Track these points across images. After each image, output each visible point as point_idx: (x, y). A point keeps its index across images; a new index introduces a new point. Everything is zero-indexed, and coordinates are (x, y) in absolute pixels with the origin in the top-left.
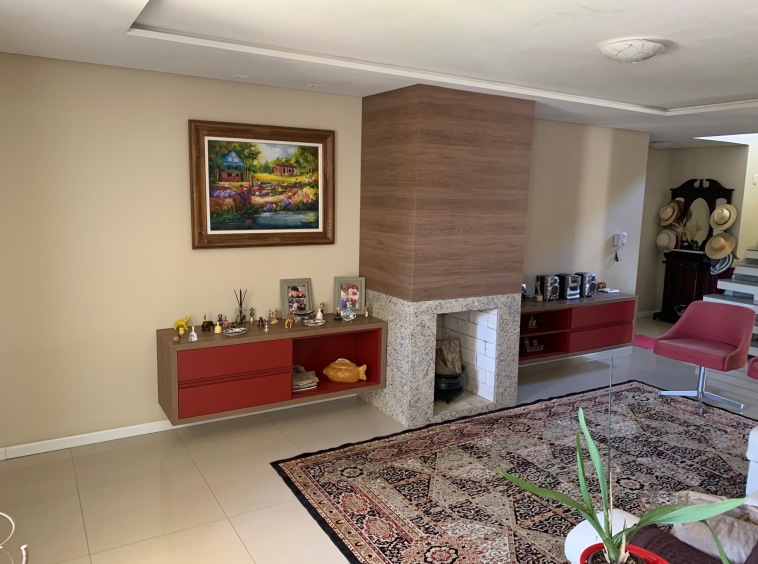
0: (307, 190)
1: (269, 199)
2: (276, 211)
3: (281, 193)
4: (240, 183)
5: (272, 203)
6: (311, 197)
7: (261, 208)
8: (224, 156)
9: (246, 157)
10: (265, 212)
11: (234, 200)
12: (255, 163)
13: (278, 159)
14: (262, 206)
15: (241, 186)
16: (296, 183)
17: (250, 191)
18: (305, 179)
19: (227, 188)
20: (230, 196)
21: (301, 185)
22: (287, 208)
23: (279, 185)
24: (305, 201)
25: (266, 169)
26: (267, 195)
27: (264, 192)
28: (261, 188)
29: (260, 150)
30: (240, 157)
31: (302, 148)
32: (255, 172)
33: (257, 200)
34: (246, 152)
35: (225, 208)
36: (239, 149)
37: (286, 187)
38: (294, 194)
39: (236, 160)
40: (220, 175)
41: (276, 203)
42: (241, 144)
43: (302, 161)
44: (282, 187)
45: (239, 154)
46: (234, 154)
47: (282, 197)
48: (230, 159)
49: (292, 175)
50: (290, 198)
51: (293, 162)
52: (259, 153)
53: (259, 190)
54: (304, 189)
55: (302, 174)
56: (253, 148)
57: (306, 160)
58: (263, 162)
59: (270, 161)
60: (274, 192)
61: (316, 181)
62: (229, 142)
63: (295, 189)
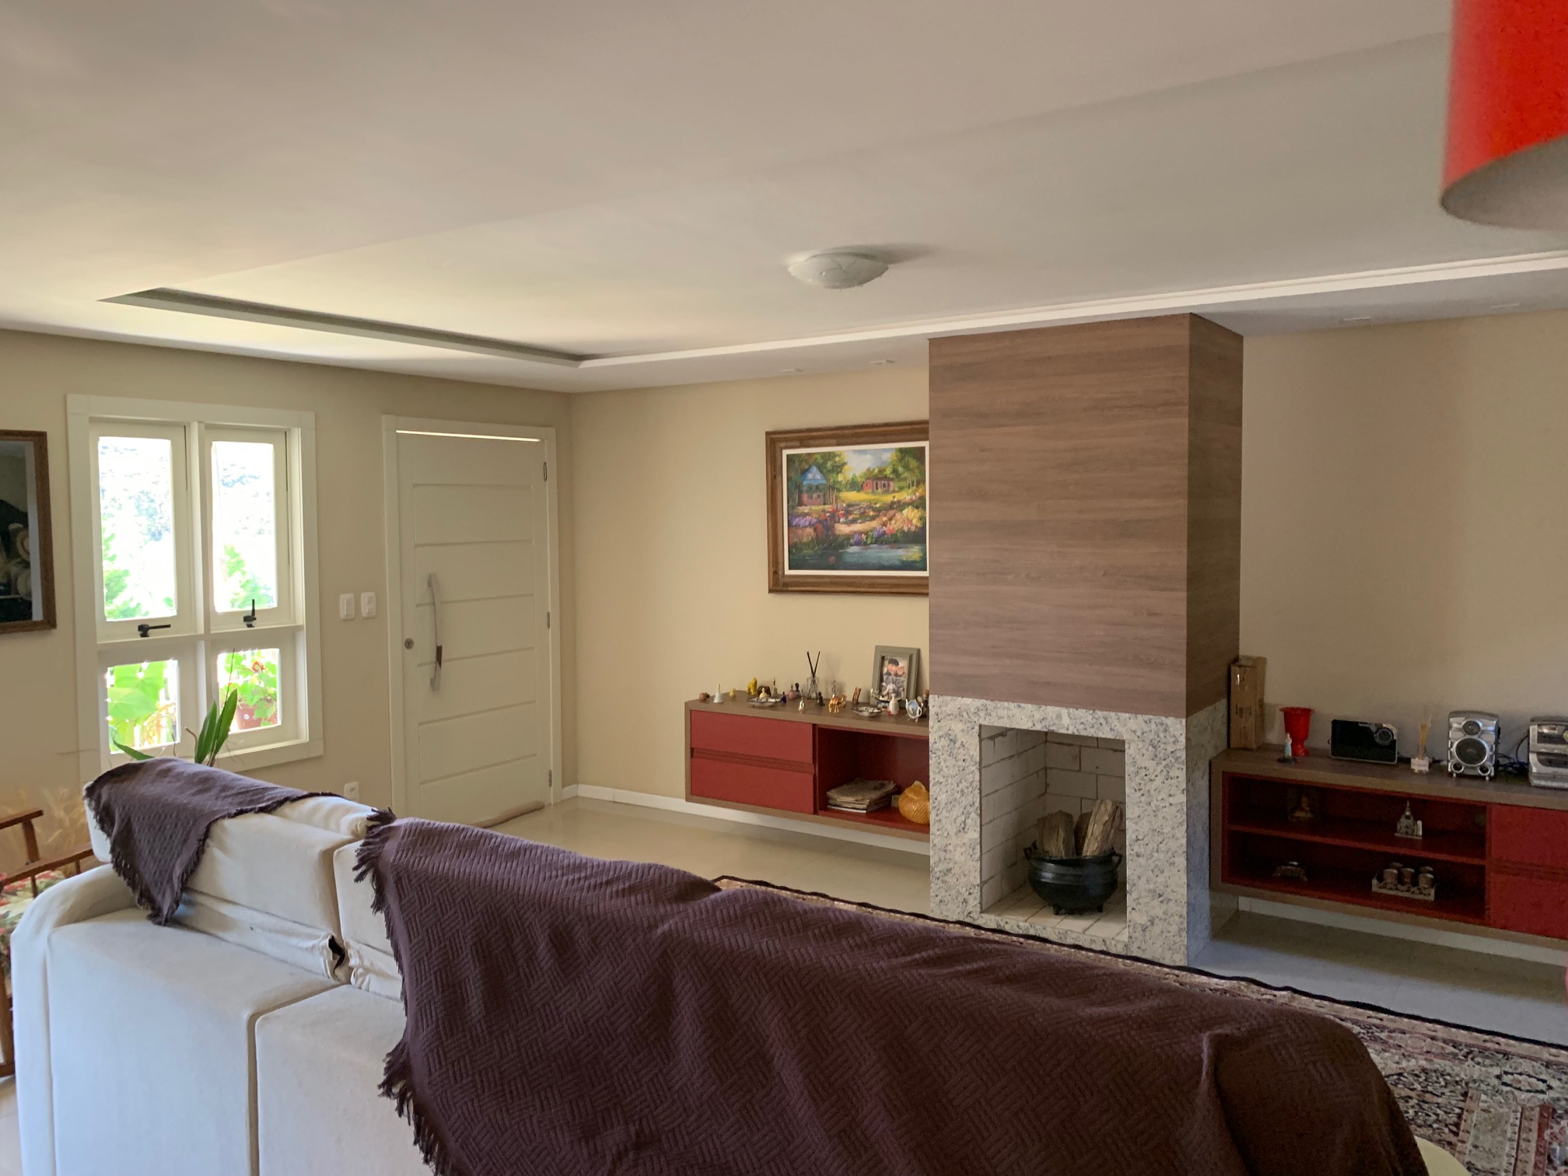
0: (909, 512)
1: (857, 527)
2: (865, 544)
3: (873, 518)
4: (821, 507)
5: (860, 533)
6: (914, 522)
7: (847, 541)
8: (804, 472)
9: (829, 471)
10: (851, 545)
11: (815, 530)
12: (840, 478)
13: (868, 469)
14: (848, 537)
15: (824, 511)
16: (893, 503)
17: (834, 517)
18: (905, 496)
19: (807, 514)
20: (810, 525)
21: (900, 506)
22: (881, 540)
23: (870, 507)
24: (906, 529)
25: (854, 485)
26: (854, 521)
27: (850, 518)
28: (848, 513)
29: (845, 460)
30: (821, 472)
31: (902, 451)
32: (839, 490)
33: (843, 529)
34: (829, 464)
35: (805, 540)
36: (820, 461)
37: (878, 511)
38: (890, 519)
39: (819, 476)
40: (800, 498)
41: (866, 533)
42: (824, 455)
43: (900, 469)
44: (874, 510)
45: (820, 468)
46: (814, 469)
47: (874, 524)
48: (810, 476)
49: (887, 492)
50: (884, 524)
51: (888, 472)
52: (844, 464)
53: (844, 515)
54: (905, 512)
55: (901, 489)
56: (837, 459)
57: (907, 467)
58: (850, 476)
59: (857, 475)
60: (864, 517)
61: (922, 498)
62: (809, 455)
63: (891, 512)
